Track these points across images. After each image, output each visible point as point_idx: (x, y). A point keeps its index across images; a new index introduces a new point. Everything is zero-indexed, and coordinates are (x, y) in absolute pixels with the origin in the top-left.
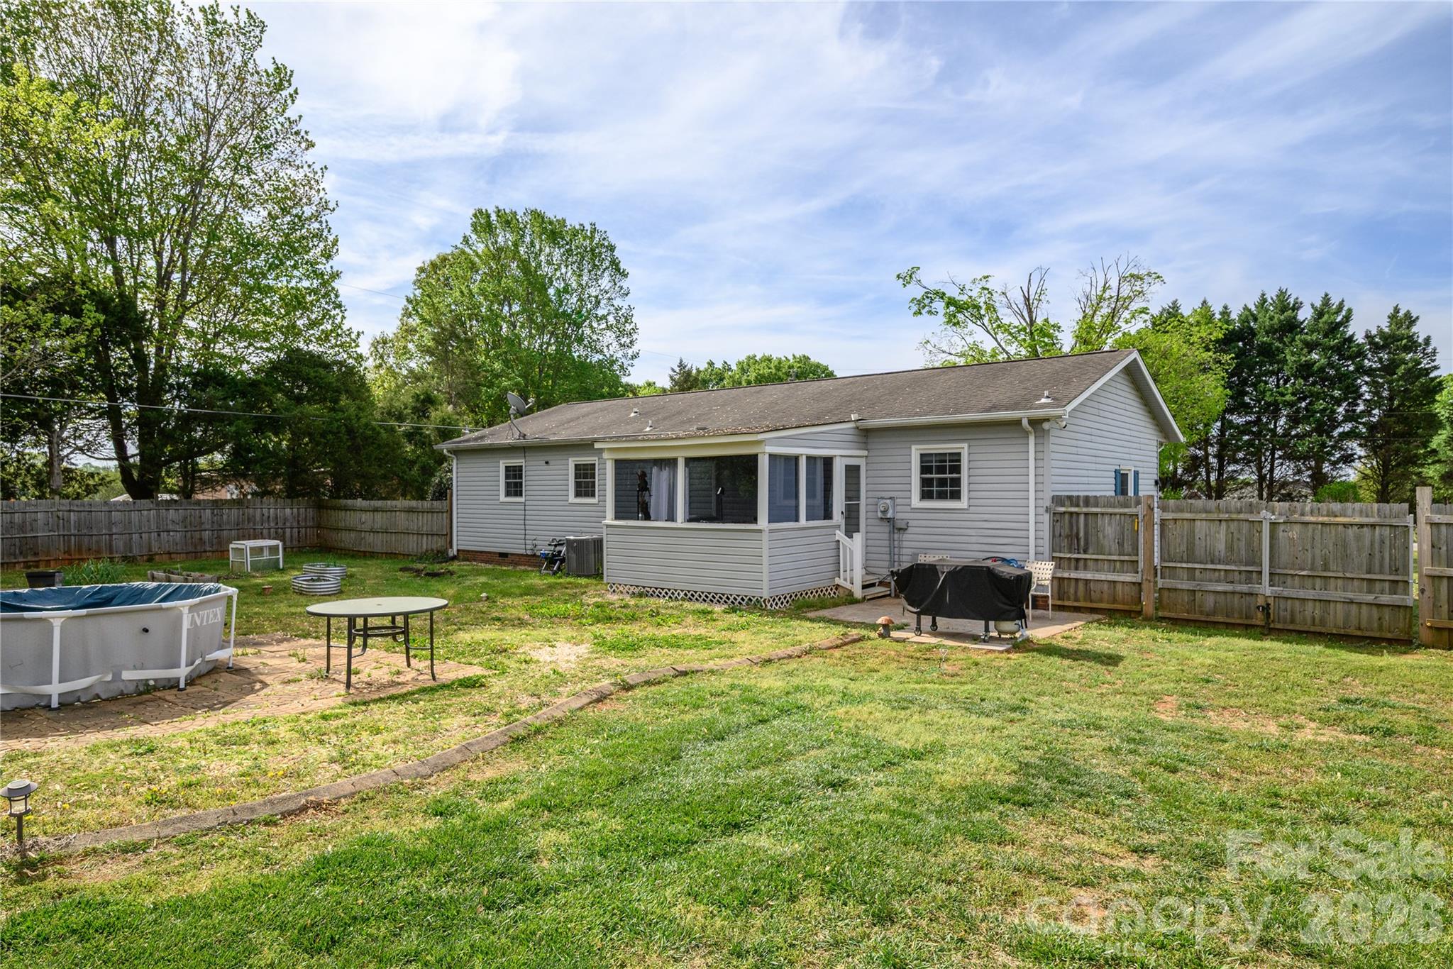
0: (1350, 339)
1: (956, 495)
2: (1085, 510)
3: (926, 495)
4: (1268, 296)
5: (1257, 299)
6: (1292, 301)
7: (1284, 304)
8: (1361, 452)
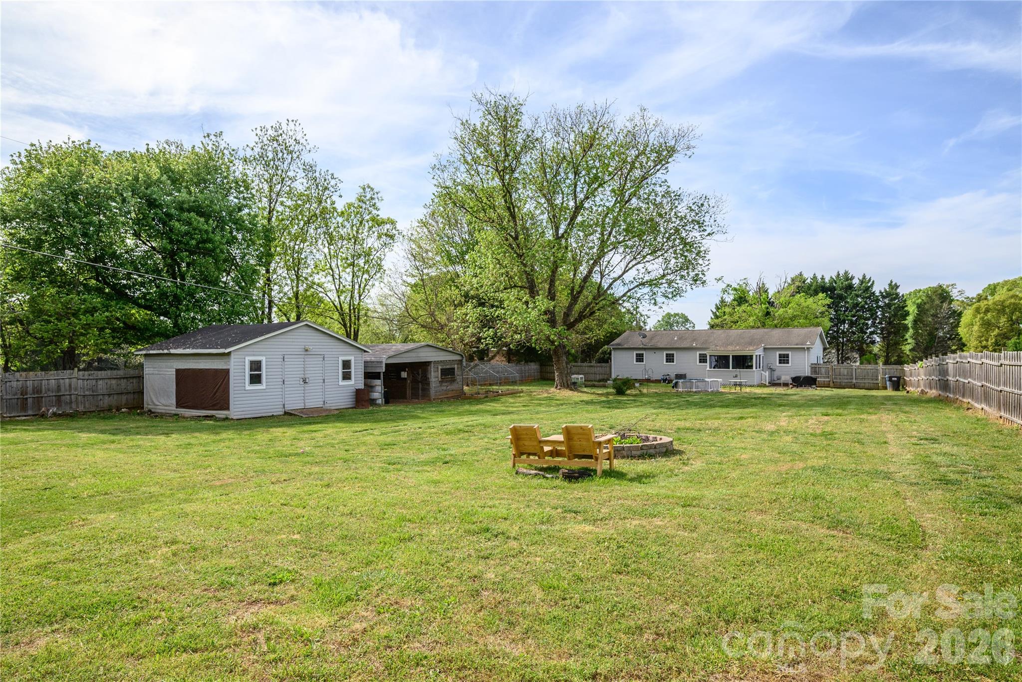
0: (874, 293)
1: (788, 363)
2: (818, 366)
3: (780, 363)
4: (840, 273)
5: (836, 274)
6: (850, 276)
7: (848, 278)
8: (878, 339)
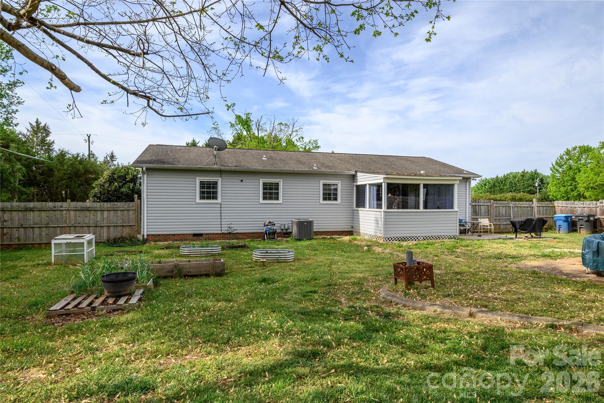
2: (479, 204)
